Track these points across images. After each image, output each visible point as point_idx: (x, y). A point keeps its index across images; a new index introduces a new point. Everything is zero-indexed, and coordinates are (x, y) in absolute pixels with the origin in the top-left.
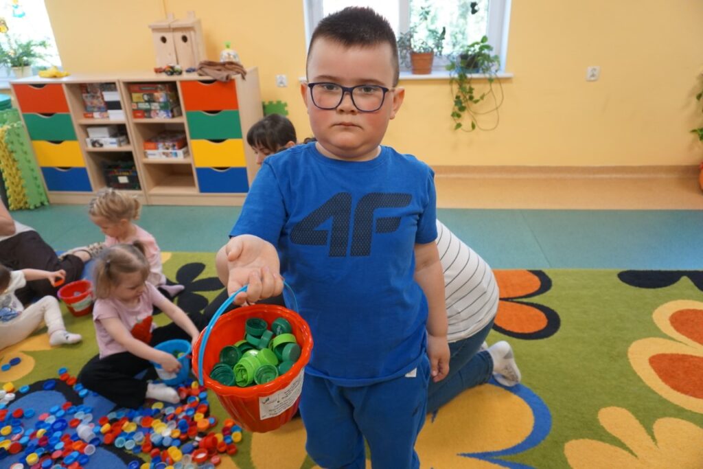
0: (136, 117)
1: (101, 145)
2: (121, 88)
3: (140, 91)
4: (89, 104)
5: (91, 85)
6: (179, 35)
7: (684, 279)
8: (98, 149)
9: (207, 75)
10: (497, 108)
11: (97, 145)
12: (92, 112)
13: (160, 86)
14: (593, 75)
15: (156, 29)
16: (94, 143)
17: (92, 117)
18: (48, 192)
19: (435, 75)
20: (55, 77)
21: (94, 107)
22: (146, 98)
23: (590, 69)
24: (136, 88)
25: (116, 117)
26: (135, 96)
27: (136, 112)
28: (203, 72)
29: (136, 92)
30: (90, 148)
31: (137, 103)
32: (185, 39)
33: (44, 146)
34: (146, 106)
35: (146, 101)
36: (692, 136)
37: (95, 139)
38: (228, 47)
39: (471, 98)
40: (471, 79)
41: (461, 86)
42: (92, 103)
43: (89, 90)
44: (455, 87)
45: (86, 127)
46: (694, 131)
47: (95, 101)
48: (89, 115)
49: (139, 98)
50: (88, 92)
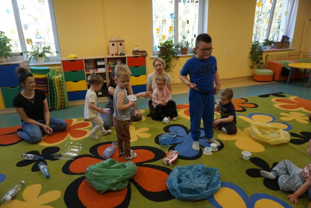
0: (109, 70)
2: (106, 60)
3: (111, 61)
4: (87, 67)
5: (89, 60)
6: (119, 43)
7: (270, 95)
9: (138, 54)
13: (119, 59)
14: (227, 53)
15: (110, 42)
17: (89, 71)
18: (68, 102)
19: (188, 55)
20: (75, 58)
22: (113, 63)
23: (226, 52)
24: (110, 60)
25: (101, 70)
26: (109, 63)
27: (109, 68)
29: (110, 61)
31: (110, 65)
32: (121, 44)
33: (71, 83)
34: (113, 66)
35: (113, 64)
36: (249, 68)
38: (136, 47)
42: (89, 67)
43: (88, 62)
45: (87, 75)
46: (250, 67)
47: (90, 66)
49: (111, 63)
50: (88, 63)
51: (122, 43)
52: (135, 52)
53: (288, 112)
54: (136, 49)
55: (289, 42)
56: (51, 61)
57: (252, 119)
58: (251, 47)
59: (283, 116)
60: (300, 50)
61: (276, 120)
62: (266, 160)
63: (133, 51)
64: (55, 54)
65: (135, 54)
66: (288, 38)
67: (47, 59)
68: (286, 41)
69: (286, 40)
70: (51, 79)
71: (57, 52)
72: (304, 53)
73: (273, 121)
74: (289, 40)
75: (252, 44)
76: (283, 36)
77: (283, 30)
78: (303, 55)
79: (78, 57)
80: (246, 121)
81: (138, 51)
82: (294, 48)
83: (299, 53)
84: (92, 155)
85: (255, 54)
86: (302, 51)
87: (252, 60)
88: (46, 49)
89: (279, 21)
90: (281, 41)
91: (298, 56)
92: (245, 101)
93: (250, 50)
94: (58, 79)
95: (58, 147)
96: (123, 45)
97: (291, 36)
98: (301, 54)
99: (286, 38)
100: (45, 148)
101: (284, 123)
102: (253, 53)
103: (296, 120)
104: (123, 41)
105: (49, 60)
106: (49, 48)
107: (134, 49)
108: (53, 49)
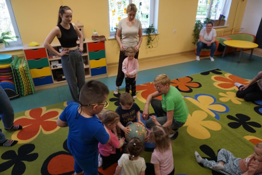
1: (57, 67)
4: (50, 54)
8: (55, 68)
9: (97, 40)
10: (157, 42)
11: (55, 67)
12: (52, 56)
14: (175, 32)
16: (54, 67)
17: (52, 58)
18: (35, 87)
20: (37, 46)
21: (52, 54)
23: (174, 30)
28: (96, 39)
30: (52, 68)
33: (36, 70)
37: (54, 65)
38: (95, 31)
39: (151, 40)
40: (151, 35)
41: (148, 37)
44: (147, 37)
45: (50, 61)
46: (193, 43)
48: (51, 57)
51: (81, 28)
52: (94, 37)
53: (225, 92)
54: (95, 33)
55: (225, 20)
56: (12, 46)
57: (197, 100)
58: (194, 25)
59: (222, 97)
60: (233, 27)
61: (217, 102)
62: (212, 147)
63: (93, 37)
64: (15, 39)
65: (94, 39)
66: (224, 17)
67: (7, 44)
68: (223, 20)
69: (222, 18)
70: (16, 68)
71: (17, 37)
72: (235, 29)
73: (214, 102)
74: (225, 18)
75: (196, 23)
76: (221, 15)
77: (221, 10)
78: (235, 31)
79: (39, 44)
80: (193, 104)
81: (97, 37)
82: (228, 26)
83: (231, 30)
84: (66, 152)
85: (197, 32)
86: (234, 28)
87: (194, 37)
88: (5, 35)
89: (218, 2)
90: (219, 19)
91: (231, 32)
92: (190, 79)
93: (193, 29)
94: (22, 68)
95: (32, 143)
96: (83, 30)
97: (227, 15)
98: (233, 31)
99: (223, 17)
100: (21, 146)
101: (223, 104)
102: (196, 31)
103: (232, 100)
104: (82, 26)
105: (10, 45)
106: (8, 33)
107: (93, 33)
108: (13, 34)
